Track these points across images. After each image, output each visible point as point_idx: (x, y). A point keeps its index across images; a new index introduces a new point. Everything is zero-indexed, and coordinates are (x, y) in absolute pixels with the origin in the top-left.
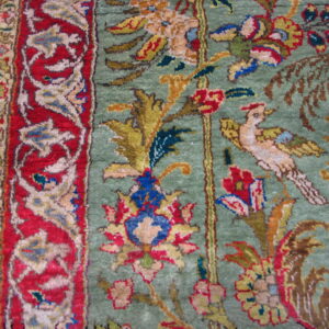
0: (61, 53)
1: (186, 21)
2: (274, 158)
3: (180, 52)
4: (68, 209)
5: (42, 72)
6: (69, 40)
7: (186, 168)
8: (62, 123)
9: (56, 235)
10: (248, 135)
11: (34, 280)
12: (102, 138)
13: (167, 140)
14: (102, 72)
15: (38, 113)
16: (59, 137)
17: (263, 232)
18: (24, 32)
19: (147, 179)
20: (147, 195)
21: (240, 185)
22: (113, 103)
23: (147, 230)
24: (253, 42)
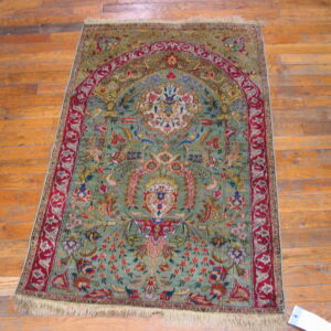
0: (69, 156)
2: (112, 183)
3: (96, 159)
4: (65, 190)
5: (64, 160)
6: (72, 153)
8: (67, 172)
9: (62, 194)
10: (108, 178)
11: (55, 203)
12: (76, 176)
13: (90, 177)
14: (78, 162)
15: (62, 169)
16: (66, 175)
17: (106, 197)
19: (84, 185)
20: (83, 188)
21: (103, 188)
22: (79, 169)
23: (81, 195)
24: (114, 158)
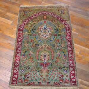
1: (28, 45)
7: (26, 53)
18: (17, 45)
